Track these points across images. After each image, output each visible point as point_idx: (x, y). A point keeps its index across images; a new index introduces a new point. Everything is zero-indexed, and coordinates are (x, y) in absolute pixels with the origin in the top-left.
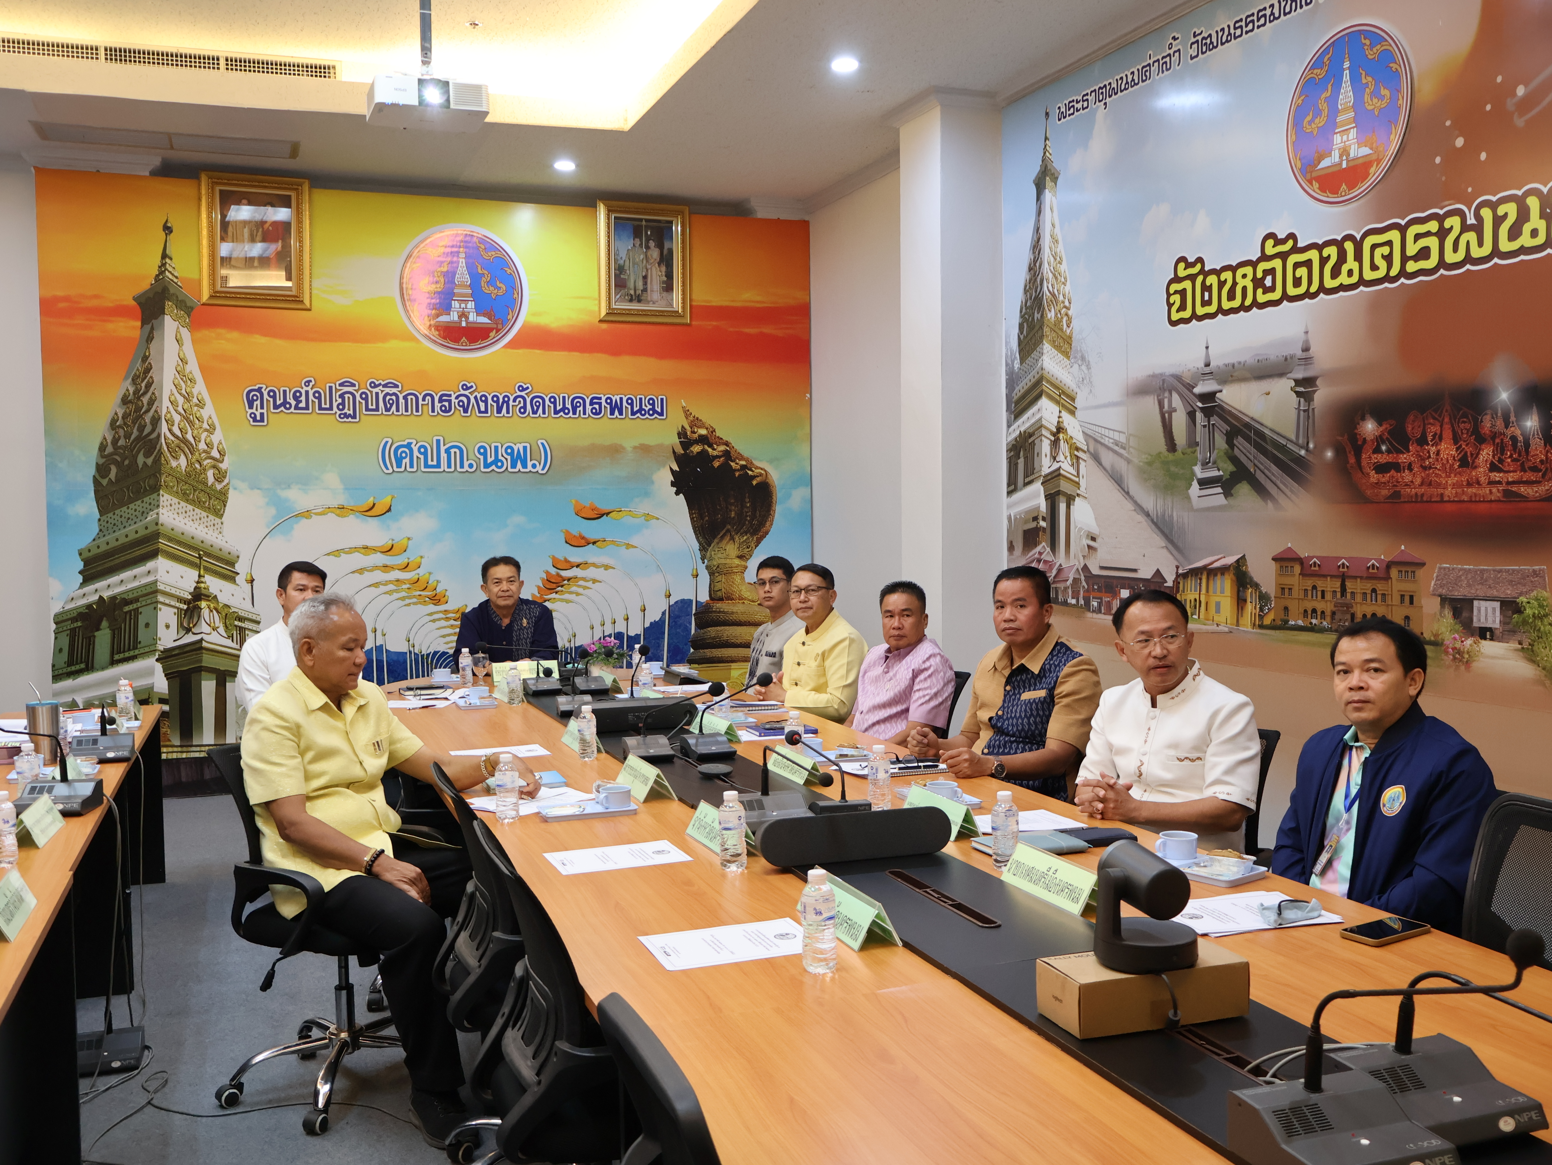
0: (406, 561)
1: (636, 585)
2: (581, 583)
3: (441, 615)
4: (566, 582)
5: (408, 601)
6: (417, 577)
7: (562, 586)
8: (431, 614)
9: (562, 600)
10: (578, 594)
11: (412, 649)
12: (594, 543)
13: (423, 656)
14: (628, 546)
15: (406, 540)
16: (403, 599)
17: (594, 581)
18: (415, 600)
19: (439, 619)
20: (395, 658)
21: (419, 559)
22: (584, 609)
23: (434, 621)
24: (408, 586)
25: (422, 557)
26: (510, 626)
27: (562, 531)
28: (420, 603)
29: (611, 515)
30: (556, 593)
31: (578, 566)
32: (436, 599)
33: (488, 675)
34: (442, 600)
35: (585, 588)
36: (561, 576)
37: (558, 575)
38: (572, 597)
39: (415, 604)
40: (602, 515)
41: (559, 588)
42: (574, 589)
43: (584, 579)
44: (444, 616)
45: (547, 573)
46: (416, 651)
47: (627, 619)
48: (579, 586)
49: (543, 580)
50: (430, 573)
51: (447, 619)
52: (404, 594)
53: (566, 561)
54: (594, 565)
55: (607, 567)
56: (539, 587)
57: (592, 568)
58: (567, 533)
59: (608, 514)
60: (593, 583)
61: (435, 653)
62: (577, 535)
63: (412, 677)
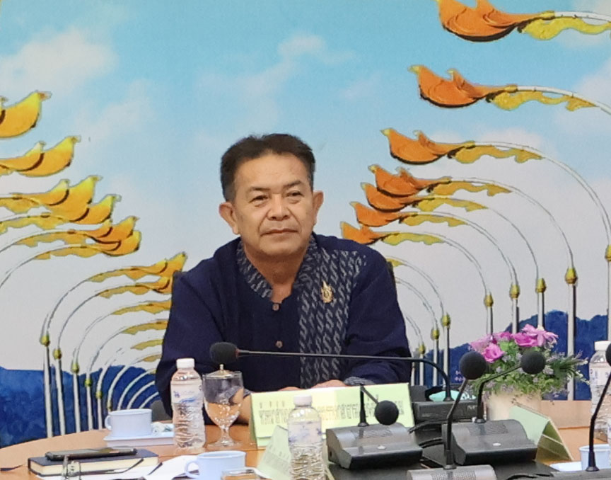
0: (37, 150)
1: (594, 195)
2: (461, 194)
3: (124, 280)
4: (423, 193)
5: (42, 247)
6: (63, 187)
7: (415, 203)
8: (99, 278)
9: (415, 237)
10: (453, 222)
11: (54, 363)
12: (490, 97)
13: (81, 380)
14: (573, 102)
15: (35, 98)
16: (31, 241)
17: (493, 189)
18: (58, 244)
19: (119, 290)
20: (16, 386)
21: (67, 146)
22: (470, 257)
23: (107, 293)
24: (42, 210)
25: (74, 140)
26: (292, 303)
27: (411, 69)
28: (71, 251)
29: (529, 27)
30: (401, 219)
31: (451, 154)
32: (111, 242)
33: (241, 422)
34: (126, 242)
35: (471, 206)
36: (411, 180)
37: (405, 176)
38: (440, 229)
39: (59, 253)
40: (509, 29)
41: (409, 209)
42: (444, 209)
43: (467, 185)
44: (131, 282)
45: (379, 171)
46: (67, 368)
47: (575, 280)
48: (456, 202)
49: (368, 188)
50: (95, 179)
51: (140, 288)
52: (32, 230)
53: (424, 141)
54: (491, 150)
55: (522, 155)
56: (358, 207)
57: (486, 159)
58: (425, 74)
59: (521, 26)
60: (490, 194)
61: (112, 371)
62: (448, 77)
63: (56, 432)
